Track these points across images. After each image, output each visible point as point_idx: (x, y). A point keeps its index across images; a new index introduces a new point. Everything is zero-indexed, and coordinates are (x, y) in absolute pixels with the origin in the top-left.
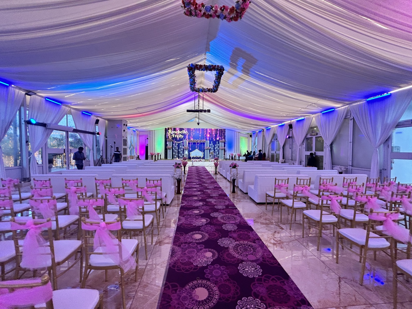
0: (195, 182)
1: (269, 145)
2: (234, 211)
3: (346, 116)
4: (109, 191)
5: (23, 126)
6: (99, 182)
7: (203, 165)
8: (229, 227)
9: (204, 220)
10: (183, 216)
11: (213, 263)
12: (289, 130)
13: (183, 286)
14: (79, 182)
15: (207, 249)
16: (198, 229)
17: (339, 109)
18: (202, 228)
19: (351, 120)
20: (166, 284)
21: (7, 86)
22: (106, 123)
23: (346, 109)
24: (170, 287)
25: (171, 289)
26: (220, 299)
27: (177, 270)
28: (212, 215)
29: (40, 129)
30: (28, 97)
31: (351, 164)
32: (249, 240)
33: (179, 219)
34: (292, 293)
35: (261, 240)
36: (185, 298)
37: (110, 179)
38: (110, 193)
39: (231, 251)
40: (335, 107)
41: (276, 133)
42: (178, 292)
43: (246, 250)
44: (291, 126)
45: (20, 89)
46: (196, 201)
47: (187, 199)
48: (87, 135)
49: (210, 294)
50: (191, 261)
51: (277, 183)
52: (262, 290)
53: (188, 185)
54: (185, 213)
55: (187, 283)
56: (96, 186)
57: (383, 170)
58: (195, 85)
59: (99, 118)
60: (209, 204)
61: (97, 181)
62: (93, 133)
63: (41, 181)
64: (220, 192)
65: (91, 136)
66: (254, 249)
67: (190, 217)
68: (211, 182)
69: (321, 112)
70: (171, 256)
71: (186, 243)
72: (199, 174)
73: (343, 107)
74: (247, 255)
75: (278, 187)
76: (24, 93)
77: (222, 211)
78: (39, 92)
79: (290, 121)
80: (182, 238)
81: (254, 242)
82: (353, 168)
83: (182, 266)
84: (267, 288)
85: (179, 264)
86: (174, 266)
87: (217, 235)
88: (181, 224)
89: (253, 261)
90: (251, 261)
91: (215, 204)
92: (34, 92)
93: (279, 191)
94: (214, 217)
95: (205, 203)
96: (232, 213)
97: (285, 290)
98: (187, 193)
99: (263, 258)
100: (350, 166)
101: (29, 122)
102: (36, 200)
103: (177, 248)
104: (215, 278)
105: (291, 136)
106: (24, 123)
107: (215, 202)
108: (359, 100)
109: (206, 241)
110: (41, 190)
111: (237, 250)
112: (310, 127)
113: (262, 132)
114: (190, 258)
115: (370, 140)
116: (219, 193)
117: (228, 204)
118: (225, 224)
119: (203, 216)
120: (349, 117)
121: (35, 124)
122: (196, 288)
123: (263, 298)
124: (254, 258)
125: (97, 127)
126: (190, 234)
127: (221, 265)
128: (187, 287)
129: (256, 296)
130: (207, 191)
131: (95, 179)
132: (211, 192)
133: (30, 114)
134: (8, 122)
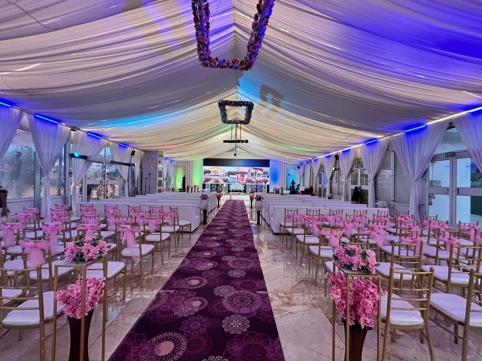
0: (225, 215)
1: (317, 177)
2: (249, 239)
3: (388, 148)
4: (138, 214)
5: (67, 159)
6: (131, 208)
7: (241, 199)
8: (238, 249)
9: (218, 244)
10: (202, 241)
11: (210, 269)
12: (336, 161)
13: (183, 277)
14: (115, 208)
15: (211, 262)
16: (210, 249)
17: (381, 140)
18: (213, 249)
19: (392, 152)
20: (172, 277)
21: (56, 124)
22: (142, 154)
23: (388, 140)
24: (175, 278)
25: (174, 280)
26: (206, 285)
27: (183, 271)
28: (227, 241)
29: (82, 161)
30: (73, 132)
31: (393, 200)
32: (249, 258)
33: (197, 243)
34: (259, 285)
35: (258, 258)
36: (182, 284)
37: (140, 206)
38: (139, 216)
39: (230, 264)
40: (378, 138)
41: (324, 164)
42: (179, 281)
43: (241, 263)
44: (337, 157)
45: (67, 126)
46: (219, 230)
47: (210, 228)
48: (123, 166)
49: (200, 282)
50: (195, 267)
51: (287, 214)
52: (238, 283)
53: (216, 218)
54: (204, 239)
55: (187, 277)
56: (129, 212)
57: (421, 206)
58: (226, 118)
59: (135, 150)
60: (229, 233)
61: (129, 208)
62: (129, 165)
63: (86, 206)
64: (246, 224)
65: (127, 167)
66: (248, 263)
67: (207, 241)
68: (242, 215)
69: (365, 143)
70: (181, 264)
71: (196, 257)
72: (233, 207)
73: (385, 138)
74: (240, 266)
75: (287, 217)
76: (70, 129)
77: (239, 239)
78: (82, 128)
79: (336, 152)
80: (194, 255)
81: (251, 259)
82: (395, 203)
83: (187, 269)
84: (243, 282)
85: (186, 268)
86: (180, 269)
87: (224, 253)
88: (197, 246)
89: (242, 269)
90: (241, 269)
91: (235, 233)
92: (78, 128)
93: (288, 220)
94: (228, 243)
95: (226, 232)
96: (247, 240)
97: (255, 284)
98: (213, 223)
99: (252, 268)
100: (392, 201)
101: (72, 156)
102: (86, 217)
103: (187, 260)
104: (208, 276)
105: (338, 168)
106: (68, 156)
107: (236, 232)
108: (398, 131)
109: (212, 257)
110: (88, 212)
111: (234, 263)
112: (356, 158)
113: (310, 163)
114: (195, 266)
115: (409, 173)
116: (244, 225)
117: (247, 234)
118: (235, 247)
119: (218, 241)
120: (390, 148)
121: (78, 157)
122: (192, 279)
123: (236, 287)
124: (245, 268)
125: (133, 159)
126: (201, 252)
127: (216, 270)
128: (187, 279)
129: (232, 285)
130: (233, 222)
131: (128, 206)
132: (237, 224)
133: (74, 148)
134: (56, 156)
